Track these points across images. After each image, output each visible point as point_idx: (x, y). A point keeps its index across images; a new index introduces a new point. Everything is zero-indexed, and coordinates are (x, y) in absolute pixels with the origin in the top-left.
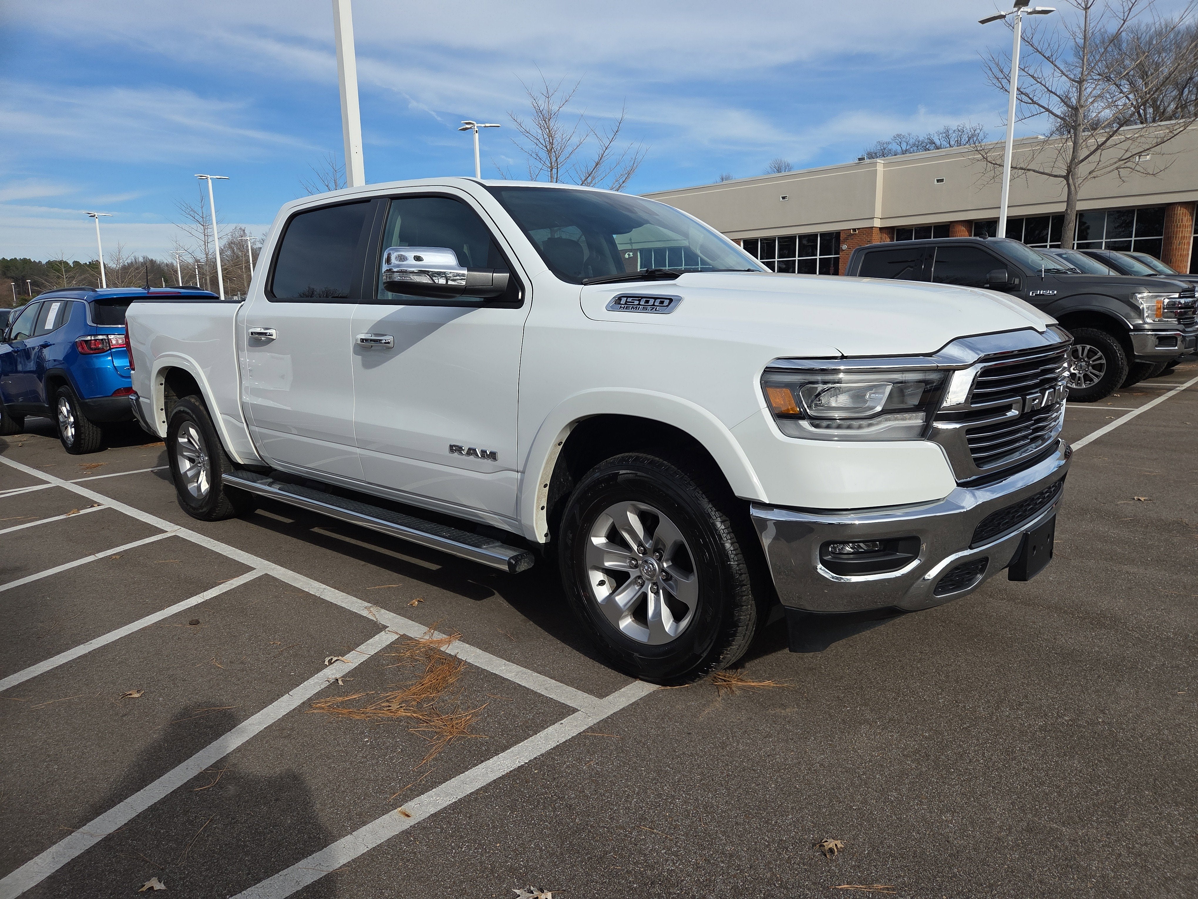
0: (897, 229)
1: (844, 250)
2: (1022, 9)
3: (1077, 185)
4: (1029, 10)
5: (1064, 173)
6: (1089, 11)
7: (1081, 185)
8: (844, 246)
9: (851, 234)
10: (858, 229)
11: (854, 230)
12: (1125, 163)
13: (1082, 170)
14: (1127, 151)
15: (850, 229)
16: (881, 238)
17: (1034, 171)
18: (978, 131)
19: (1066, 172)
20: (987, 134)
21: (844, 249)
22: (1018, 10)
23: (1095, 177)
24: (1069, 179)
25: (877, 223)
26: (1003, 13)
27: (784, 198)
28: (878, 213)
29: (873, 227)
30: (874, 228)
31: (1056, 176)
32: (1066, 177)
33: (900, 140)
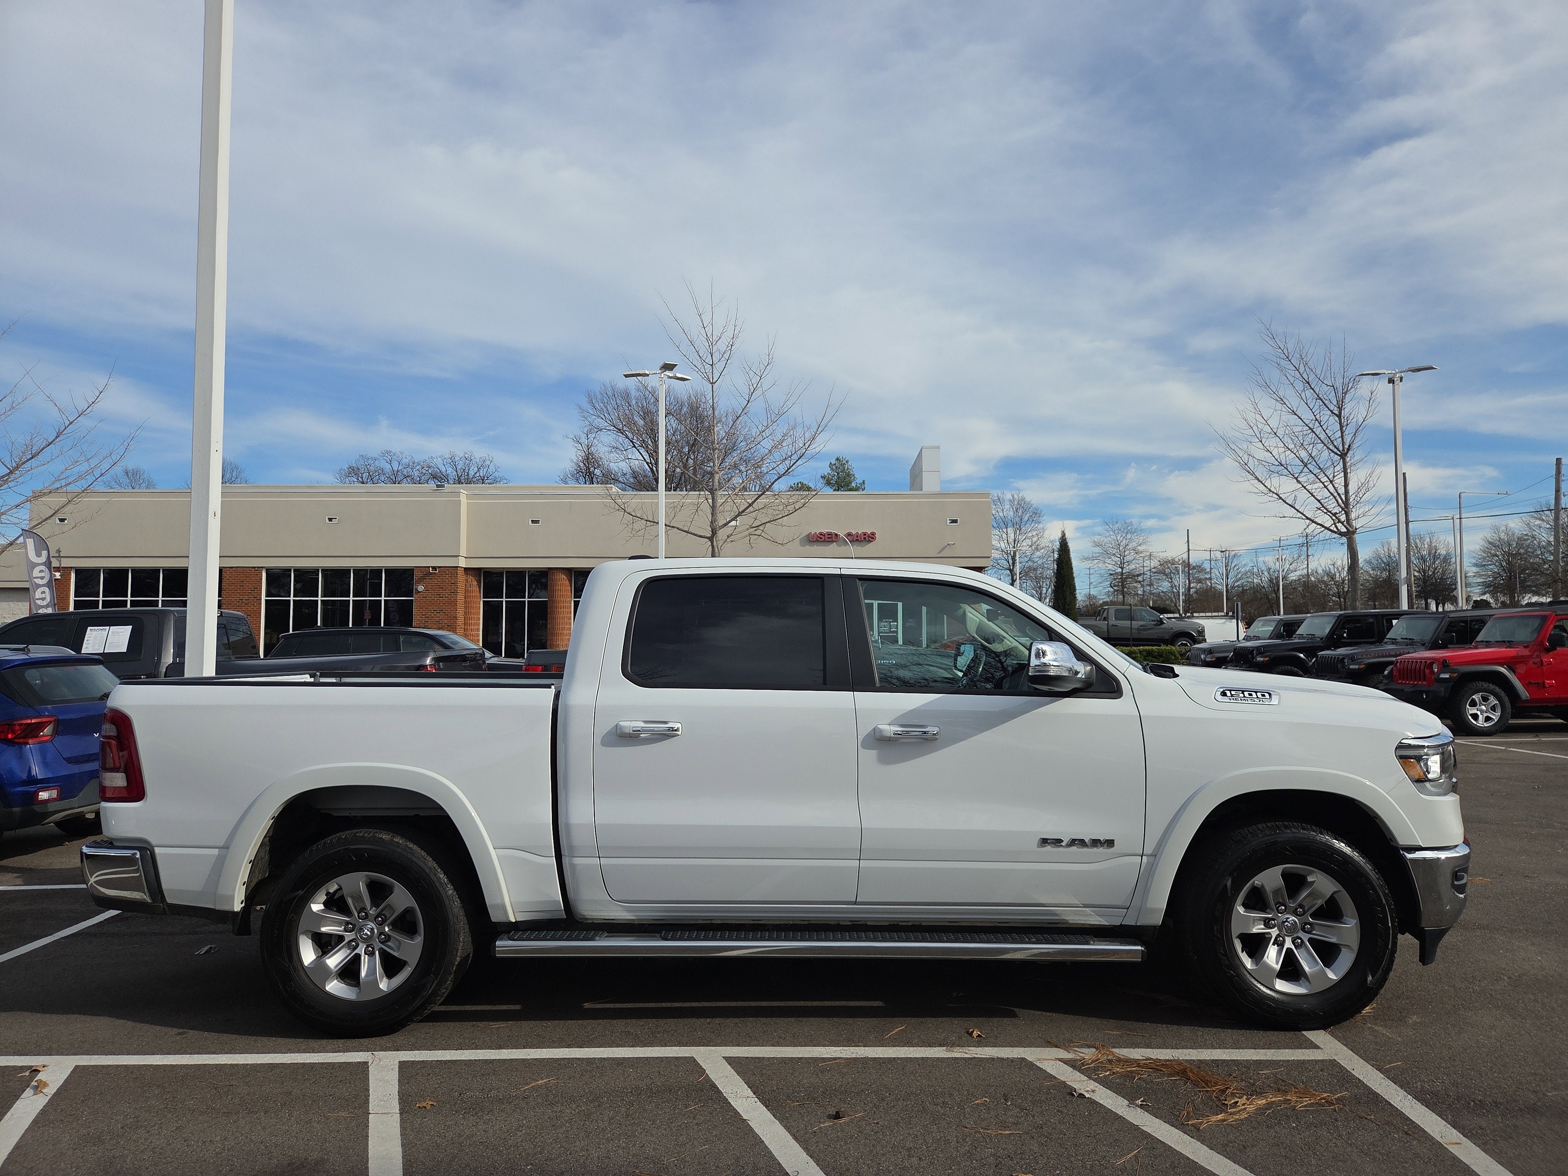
0: (484, 572)
1: (420, 592)
2: (665, 373)
3: (719, 547)
4: (671, 375)
5: (709, 534)
6: (715, 386)
7: (722, 548)
8: (420, 587)
9: (427, 573)
10: (439, 567)
11: (434, 568)
12: (756, 530)
13: (722, 534)
14: (756, 519)
15: (429, 567)
16: (467, 580)
17: (678, 529)
18: (488, 463)
19: (711, 533)
20: (499, 467)
21: (420, 590)
22: (662, 372)
23: (732, 541)
24: (713, 541)
25: (462, 563)
26: (647, 372)
27: (330, 520)
28: (463, 552)
29: (457, 567)
30: (459, 569)
31: (701, 536)
32: (711, 539)
33: (389, 457)
